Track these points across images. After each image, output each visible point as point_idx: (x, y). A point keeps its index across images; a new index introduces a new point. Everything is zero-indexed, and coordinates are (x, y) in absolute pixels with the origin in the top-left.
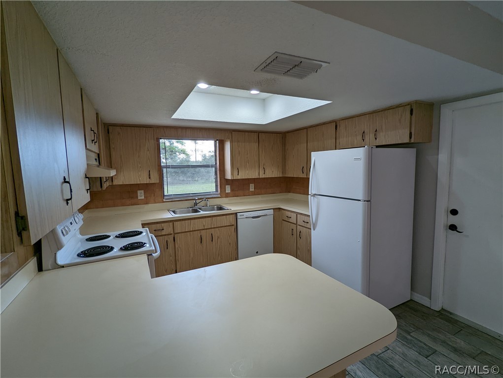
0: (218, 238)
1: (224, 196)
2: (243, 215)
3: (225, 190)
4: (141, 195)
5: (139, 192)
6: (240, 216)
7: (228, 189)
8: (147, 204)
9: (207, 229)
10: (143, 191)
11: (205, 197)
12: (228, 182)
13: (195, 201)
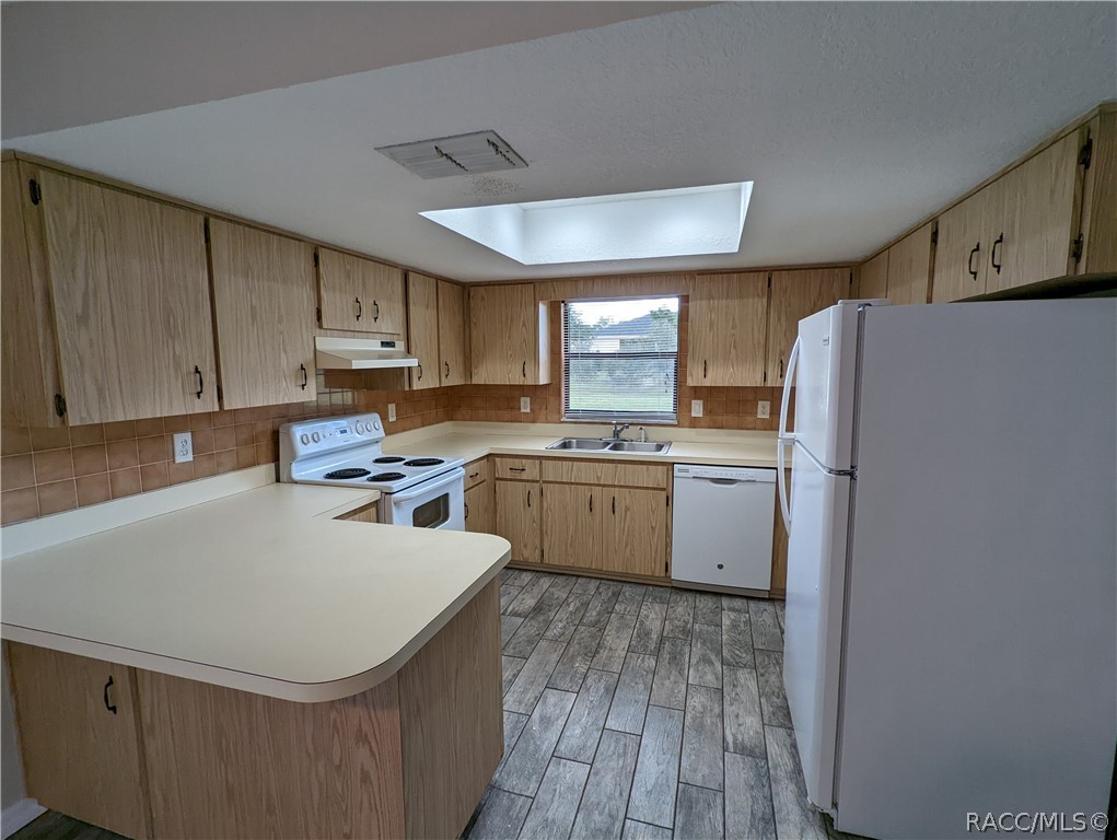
0: (627, 509)
1: (687, 423)
2: (687, 471)
3: (690, 411)
4: (525, 405)
5: (523, 399)
6: (680, 470)
7: (697, 409)
8: (534, 422)
9: (604, 486)
10: (528, 399)
11: (643, 421)
12: (697, 392)
13: (619, 427)
